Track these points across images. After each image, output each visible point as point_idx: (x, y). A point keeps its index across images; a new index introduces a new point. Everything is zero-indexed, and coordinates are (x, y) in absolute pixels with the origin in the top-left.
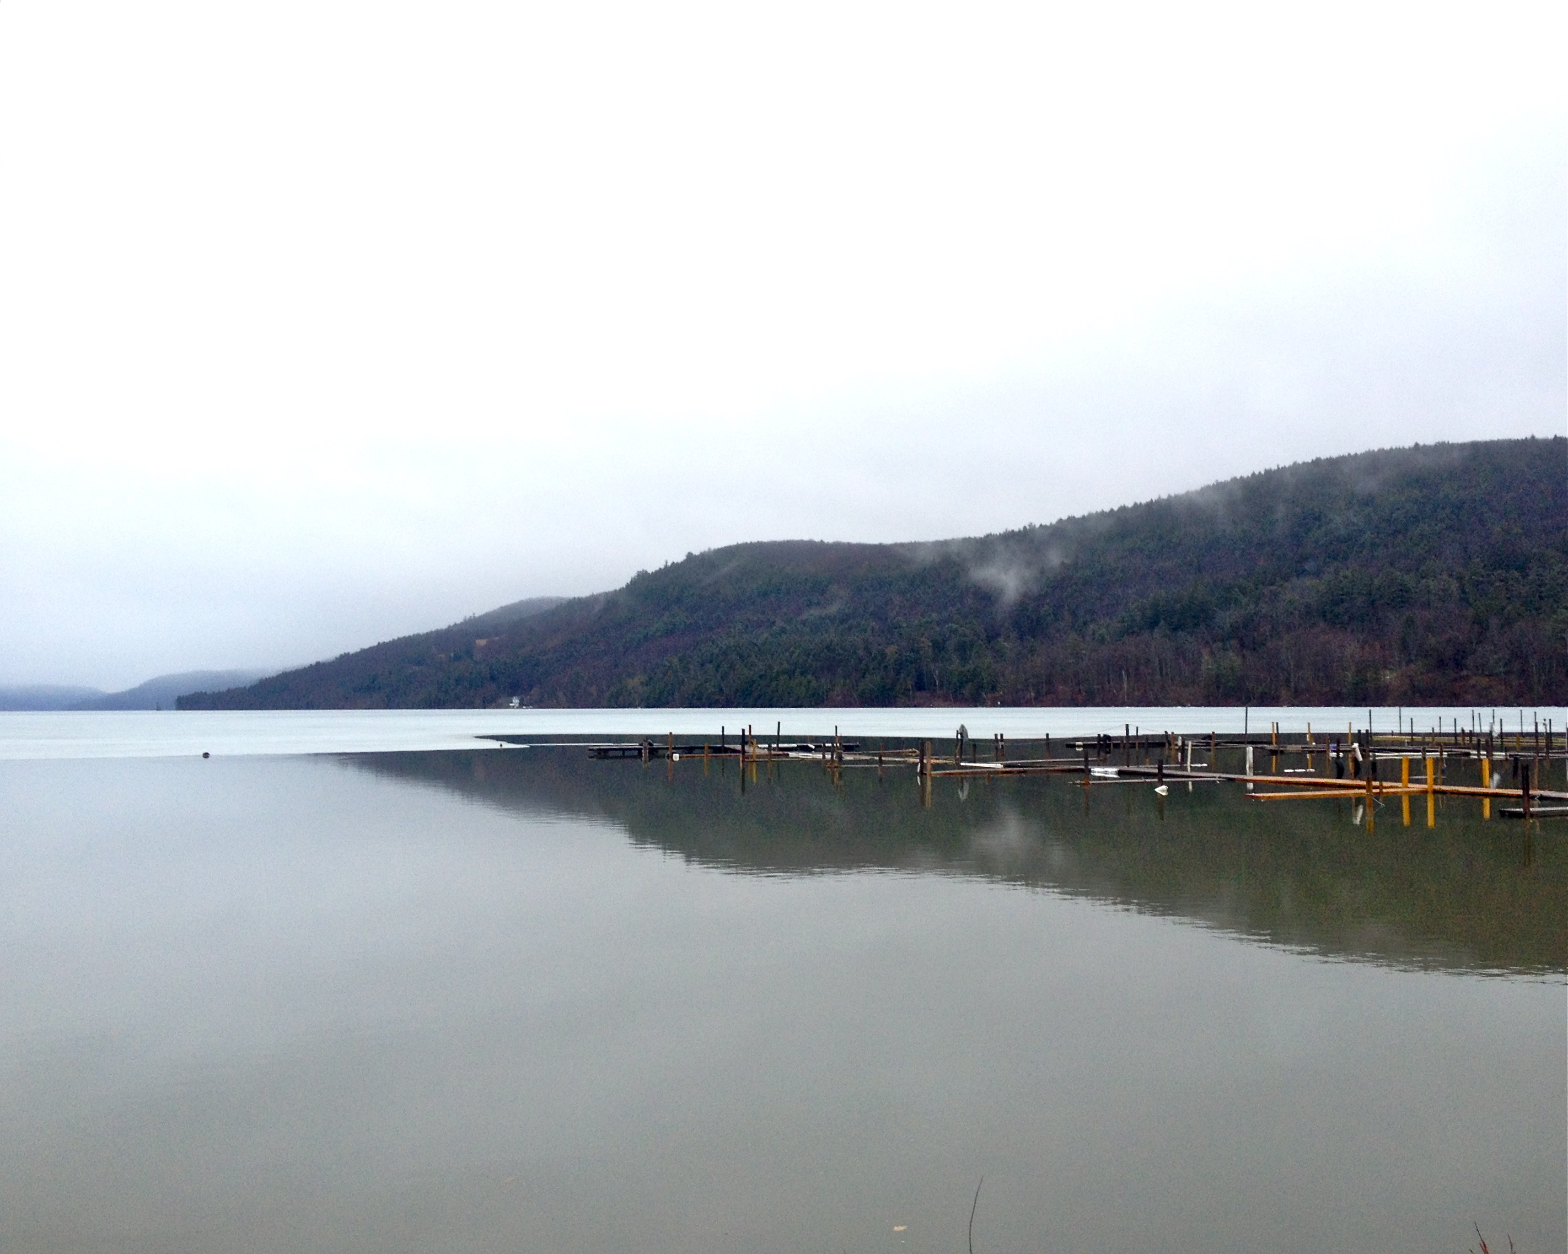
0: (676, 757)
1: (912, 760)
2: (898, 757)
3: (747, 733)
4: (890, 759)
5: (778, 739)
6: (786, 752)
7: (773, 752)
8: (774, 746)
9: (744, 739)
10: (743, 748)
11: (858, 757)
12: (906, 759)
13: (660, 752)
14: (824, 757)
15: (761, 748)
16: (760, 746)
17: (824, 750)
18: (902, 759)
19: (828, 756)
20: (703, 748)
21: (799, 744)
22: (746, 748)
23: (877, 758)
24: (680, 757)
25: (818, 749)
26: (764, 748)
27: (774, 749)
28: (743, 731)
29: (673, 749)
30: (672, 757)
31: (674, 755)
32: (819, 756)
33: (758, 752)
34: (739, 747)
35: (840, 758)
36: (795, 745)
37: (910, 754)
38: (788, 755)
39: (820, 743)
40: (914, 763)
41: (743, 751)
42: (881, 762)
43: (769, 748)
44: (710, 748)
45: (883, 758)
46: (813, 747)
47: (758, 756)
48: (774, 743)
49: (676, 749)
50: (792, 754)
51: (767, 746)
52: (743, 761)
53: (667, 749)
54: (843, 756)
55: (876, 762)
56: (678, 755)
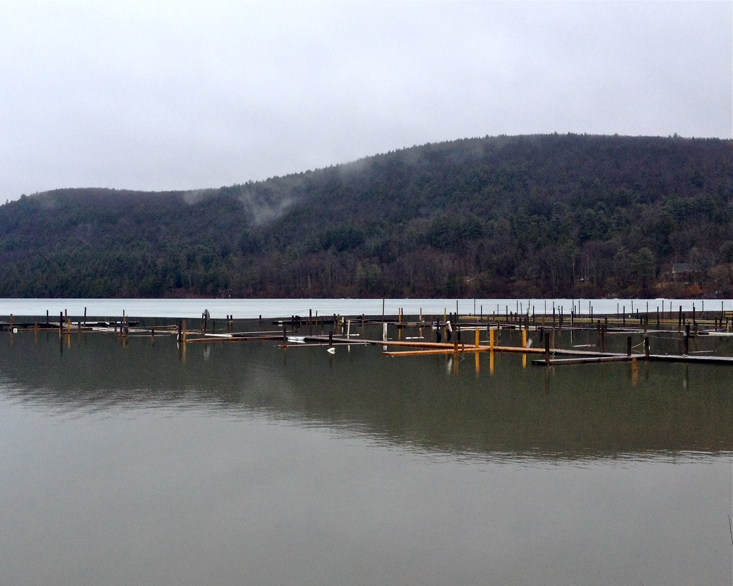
0: (15, 330)
1: (173, 332)
2: (164, 330)
3: (64, 315)
4: (160, 331)
5: (85, 318)
6: (90, 327)
7: (81, 327)
8: (82, 323)
9: (62, 319)
10: (61, 324)
11: (138, 331)
12: (170, 331)
13: (5, 327)
14: (116, 330)
15: (73, 324)
16: (73, 323)
17: (116, 326)
18: (167, 332)
19: (118, 330)
20: (34, 324)
21: (99, 322)
22: (64, 324)
23: (151, 331)
24: (18, 330)
25: (111, 325)
26: (76, 325)
27: (82, 325)
28: (61, 313)
29: (14, 325)
30: (13, 330)
31: (14, 329)
32: (113, 330)
33: (71, 327)
34: (58, 324)
35: (126, 331)
36: (96, 323)
37: (172, 328)
38: (92, 329)
39: (113, 321)
40: (174, 334)
41: (61, 326)
42: (153, 333)
43: (79, 325)
44: (38, 324)
45: (155, 331)
46: (109, 324)
47: (72, 330)
48: (83, 321)
49: (15, 325)
50: (94, 329)
51: (77, 323)
52: (61, 333)
53: (9, 325)
54: (129, 329)
55: (149, 333)
56: (16, 329)
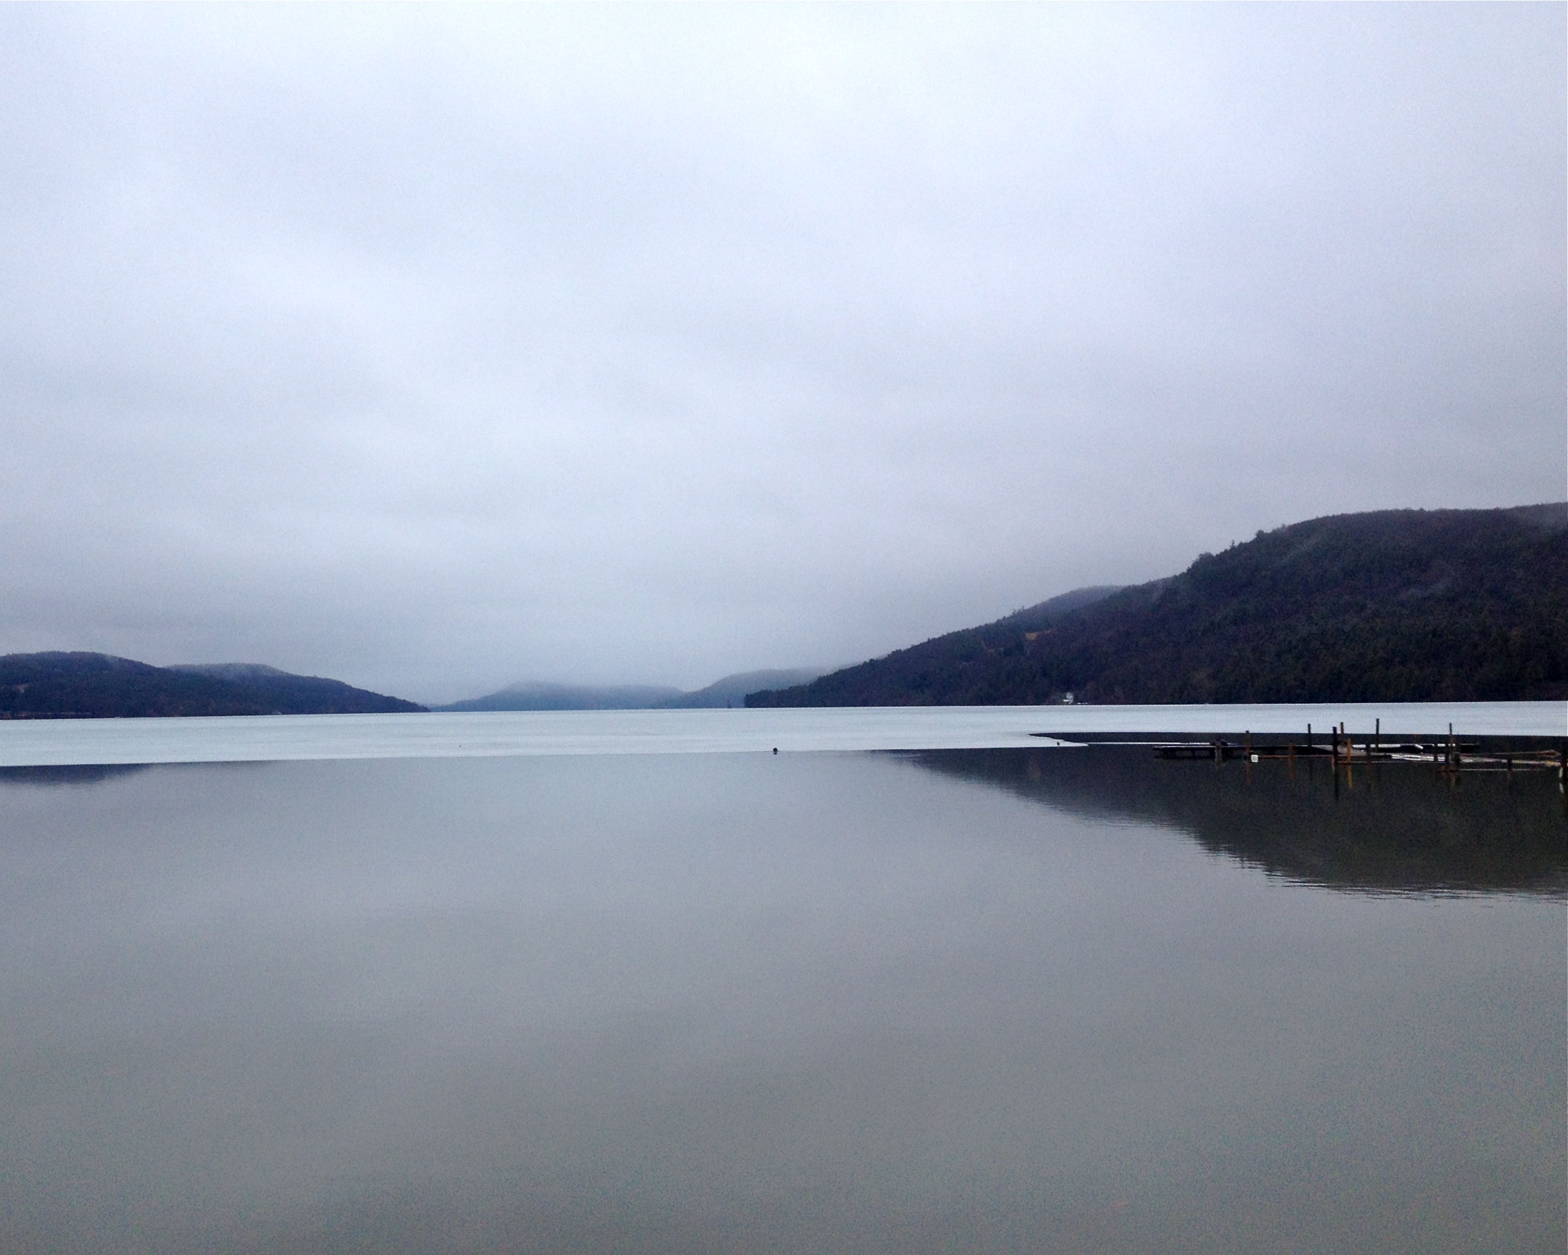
0: (1255, 758)
1: (1550, 763)
2: (1531, 760)
3: (1339, 732)
5: (1377, 738)
6: (1388, 754)
7: (1372, 754)
8: (1373, 746)
9: (1337, 738)
10: (1335, 748)
11: (1479, 760)
12: (1543, 762)
13: (1235, 753)
14: (1436, 759)
15: (1356, 748)
16: (1354, 746)
17: (1436, 751)
18: (1537, 763)
19: (1441, 758)
20: (1287, 748)
21: (1403, 744)
22: (1339, 749)
23: (1504, 761)
24: (1259, 758)
25: (1427, 750)
26: (1360, 749)
27: (1374, 750)
28: (1335, 729)
29: (1251, 749)
30: (1250, 758)
31: (1253, 756)
32: (1430, 758)
33: (1353, 753)
34: (1330, 747)
35: (1457, 761)
36: (1398, 745)
37: (1547, 756)
38: (1390, 756)
39: (1430, 742)
40: (1553, 766)
41: (1335, 752)
43: (1367, 749)
44: (1295, 748)
46: (1422, 748)
47: (1354, 758)
48: (1373, 743)
49: (1255, 750)
50: (1395, 756)
51: (1364, 746)
52: (1336, 763)
53: (1244, 749)
54: (1461, 758)
56: (1256, 756)
